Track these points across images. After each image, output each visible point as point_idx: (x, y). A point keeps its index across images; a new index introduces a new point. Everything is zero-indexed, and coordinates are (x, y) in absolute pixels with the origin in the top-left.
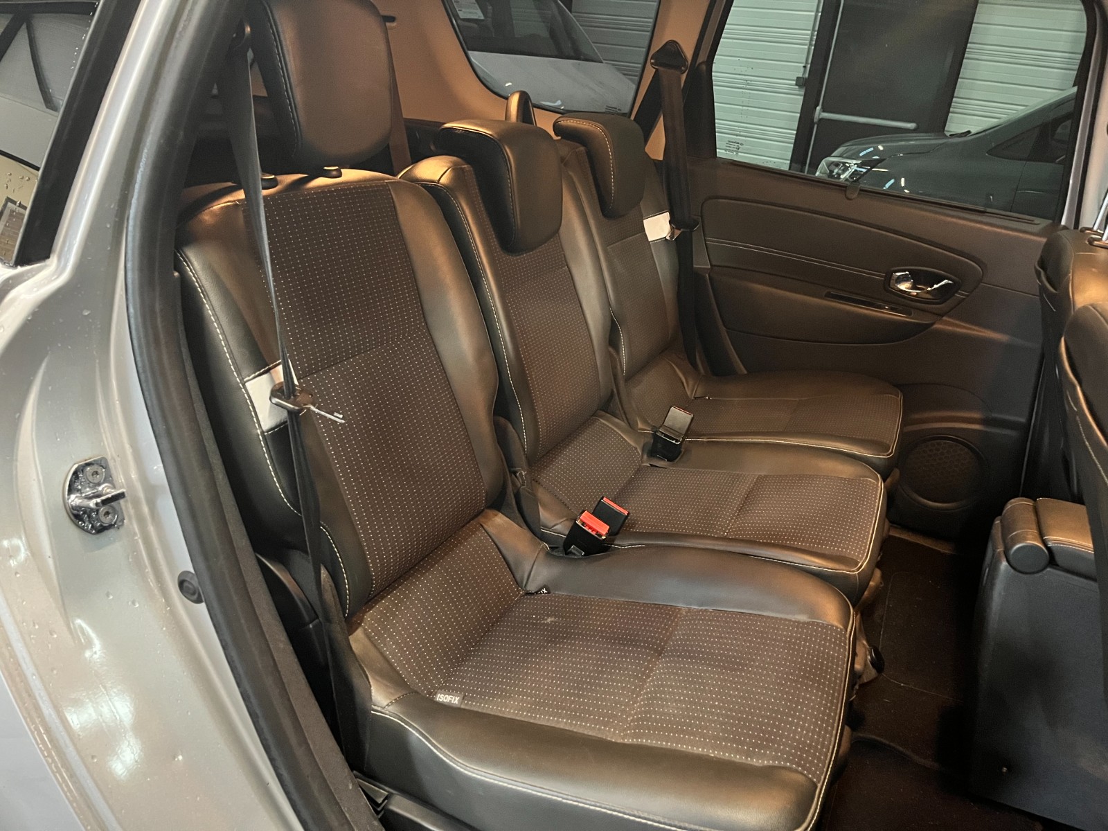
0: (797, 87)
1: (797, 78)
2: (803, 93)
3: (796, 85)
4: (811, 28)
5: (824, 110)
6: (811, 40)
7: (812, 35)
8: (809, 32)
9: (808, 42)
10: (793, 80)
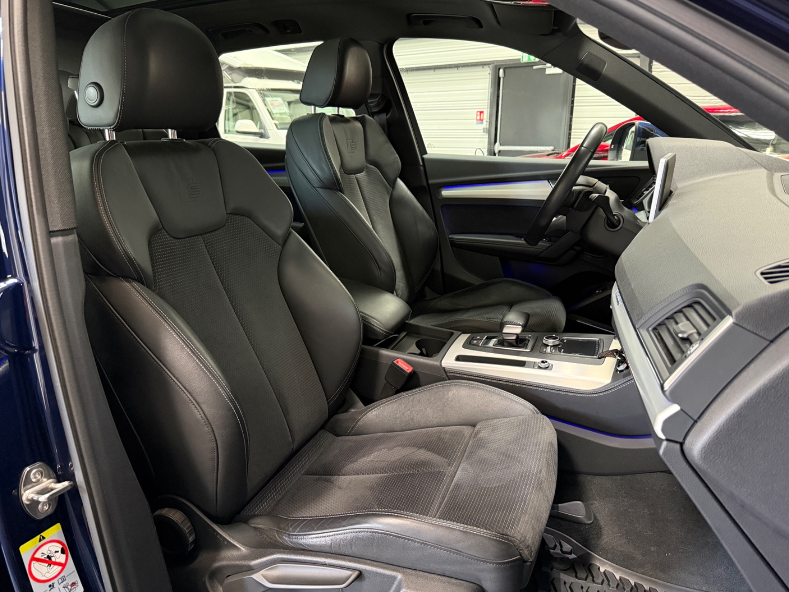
0: (484, 133)
1: (484, 129)
2: (487, 136)
3: (484, 132)
4: (487, 99)
5: (501, 145)
6: (488, 105)
7: (488, 103)
8: (486, 101)
9: (486, 107)
10: (481, 130)
